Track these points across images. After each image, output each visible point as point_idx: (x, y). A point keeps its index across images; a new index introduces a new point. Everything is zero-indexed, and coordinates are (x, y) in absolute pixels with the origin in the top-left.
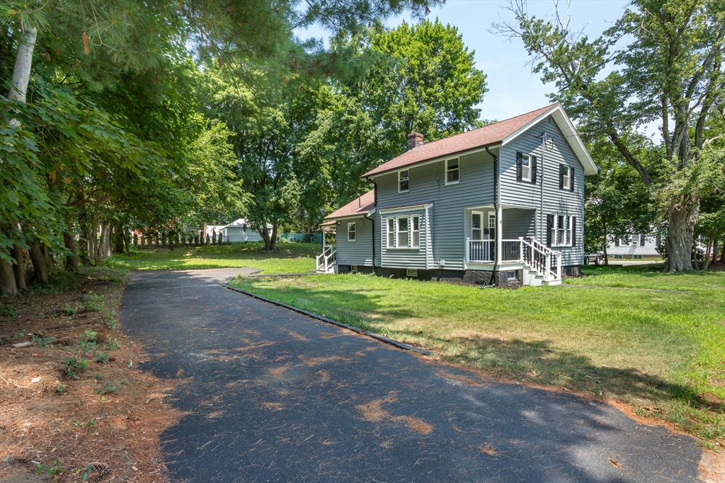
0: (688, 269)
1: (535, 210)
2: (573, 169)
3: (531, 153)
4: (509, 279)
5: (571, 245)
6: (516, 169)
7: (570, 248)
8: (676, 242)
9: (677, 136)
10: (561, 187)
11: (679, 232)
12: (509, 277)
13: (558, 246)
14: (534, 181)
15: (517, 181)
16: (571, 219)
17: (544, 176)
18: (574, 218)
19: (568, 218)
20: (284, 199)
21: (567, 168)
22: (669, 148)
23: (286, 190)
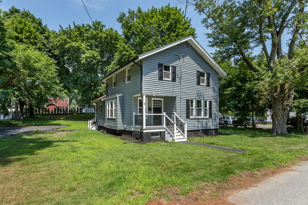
0: (284, 133)
1: (176, 97)
2: (208, 74)
3: (172, 64)
4: (152, 137)
5: (208, 117)
6: (158, 73)
7: (207, 119)
8: (276, 116)
9: (273, 52)
10: (198, 83)
11: (277, 110)
12: (152, 136)
13: (197, 117)
14: (174, 80)
15: (159, 80)
16: (208, 102)
17: (182, 77)
18: (210, 102)
19: (206, 102)
20: (100, 93)
21: (204, 73)
22: (268, 60)
23: (100, 88)
